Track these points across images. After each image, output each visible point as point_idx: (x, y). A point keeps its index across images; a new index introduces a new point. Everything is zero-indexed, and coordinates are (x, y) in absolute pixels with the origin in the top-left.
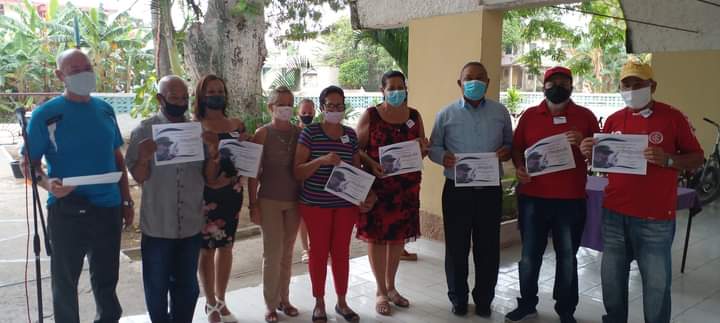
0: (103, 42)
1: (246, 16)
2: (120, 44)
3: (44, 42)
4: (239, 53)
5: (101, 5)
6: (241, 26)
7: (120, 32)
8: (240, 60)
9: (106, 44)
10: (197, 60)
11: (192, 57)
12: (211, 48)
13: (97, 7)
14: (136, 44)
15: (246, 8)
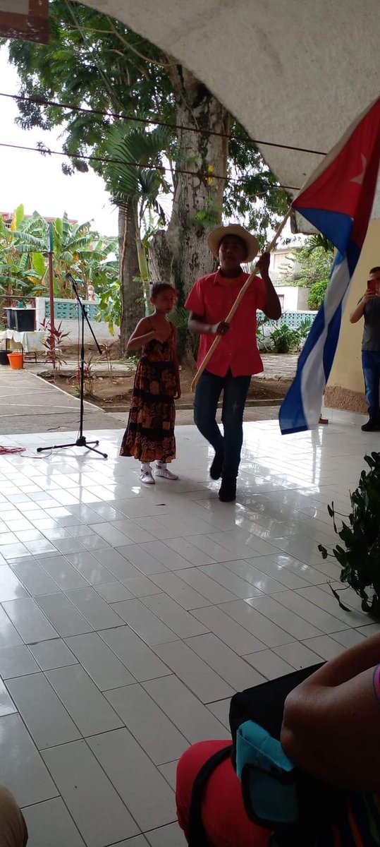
0: (66, 253)
1: (205, 224)
2: (81, 256)
3: (10, 251)
4: (197, 258)
5: (66, 214)
6: (200, 234)
7: (83, 242)
8: (197, 265)
9: (69, 254)
10: (159, 264)
11: (155, 262)
12: (172, 254)
13: (61, 217)
14: (97, 256)
15: (205, 217)
